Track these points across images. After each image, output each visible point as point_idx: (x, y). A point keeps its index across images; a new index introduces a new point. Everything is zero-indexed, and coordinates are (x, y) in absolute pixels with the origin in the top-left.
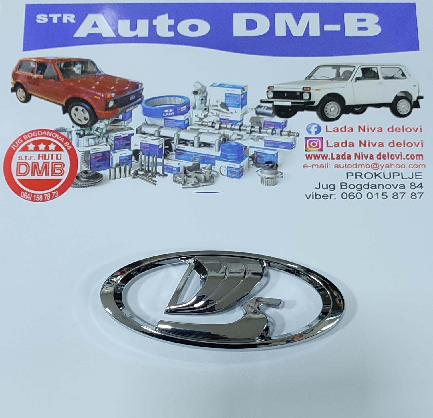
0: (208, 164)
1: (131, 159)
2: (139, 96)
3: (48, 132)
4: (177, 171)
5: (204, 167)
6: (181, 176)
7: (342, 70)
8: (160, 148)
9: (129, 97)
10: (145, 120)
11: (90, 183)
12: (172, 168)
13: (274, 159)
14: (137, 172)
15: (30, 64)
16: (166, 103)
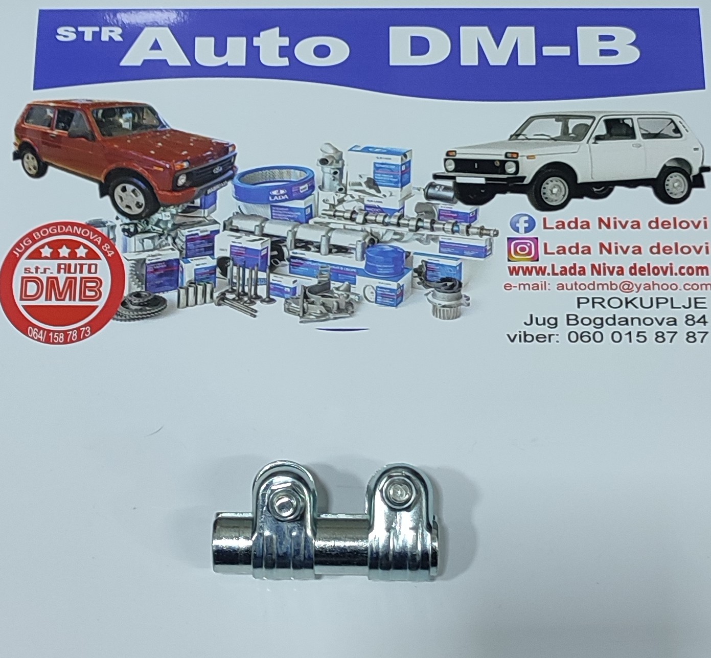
0: (343, 282)
1: (215, 273)
2: (230, 167)
3: (75, 228)
4: (291, 293)
5: (337, 286)
6: (298, 302)
7: (572, 123)
8: (263, 254)
9: (211, 168)
10: (239, 207)
11: (144, 313)
12: (282, 288)
13: (454, 274)
14: (223, 294)
15: (46, 112)
16: (275, 180)
